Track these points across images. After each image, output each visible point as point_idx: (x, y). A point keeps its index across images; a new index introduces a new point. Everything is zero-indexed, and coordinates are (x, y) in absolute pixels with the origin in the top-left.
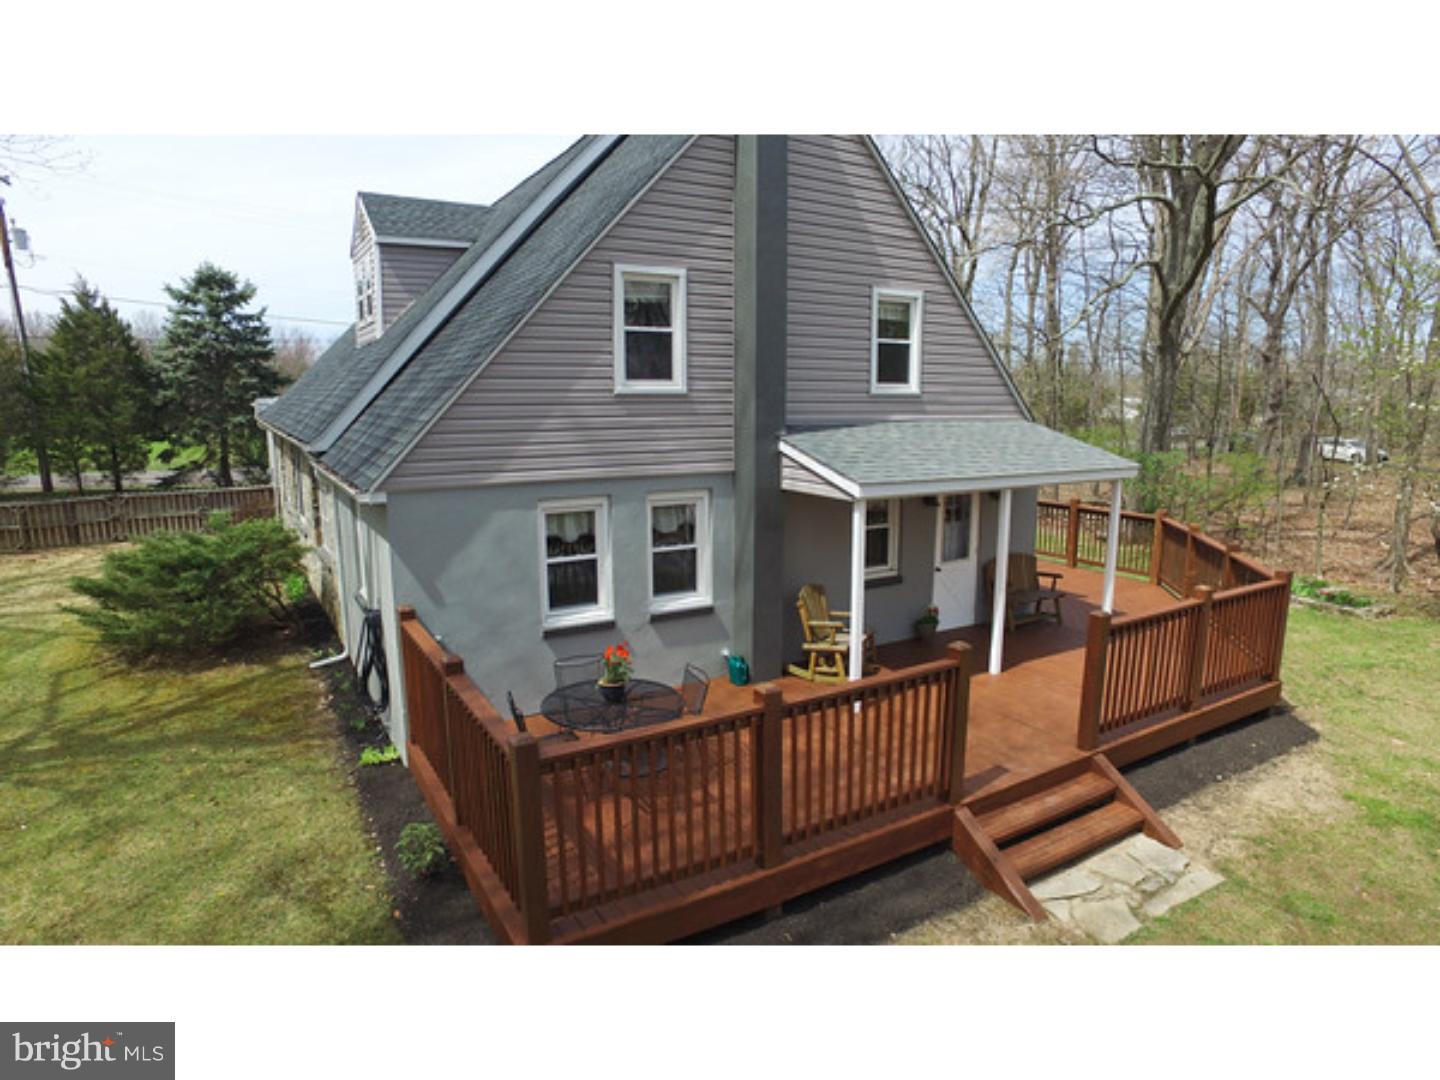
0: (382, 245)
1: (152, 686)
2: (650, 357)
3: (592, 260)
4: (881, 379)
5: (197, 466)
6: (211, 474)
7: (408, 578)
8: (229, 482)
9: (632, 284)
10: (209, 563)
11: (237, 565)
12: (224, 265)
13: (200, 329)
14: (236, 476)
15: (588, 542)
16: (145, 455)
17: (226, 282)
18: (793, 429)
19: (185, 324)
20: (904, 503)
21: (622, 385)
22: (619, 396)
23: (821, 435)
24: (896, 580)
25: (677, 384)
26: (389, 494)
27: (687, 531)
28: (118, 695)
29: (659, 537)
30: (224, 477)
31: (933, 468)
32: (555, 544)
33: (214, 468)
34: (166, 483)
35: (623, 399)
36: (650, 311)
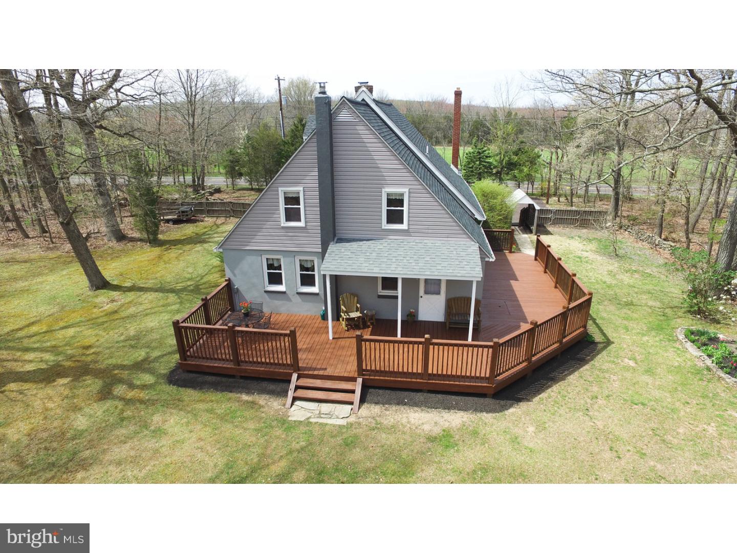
2: (292, 215)
4: (388, 222)
9: (285, 193)
15: (279, 268)
22: (282, 227)
23: (361, 243)
25: (301, 224)
26: (223, 249)
29: (302, 269)
32: (269, 267)
36: (292, 200)
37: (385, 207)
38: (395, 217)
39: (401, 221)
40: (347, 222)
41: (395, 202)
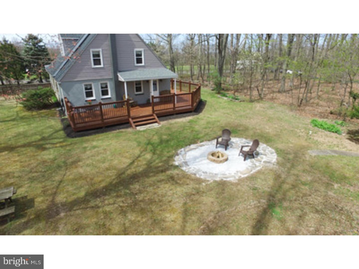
0: (63, 40)
1: (32, 112)
2: (97, 62)
3: (87, 49)
4: (136, 63)
5: (35, 79)
6: (38, 81)
7: (65, 94)
8: (42, 82)
9: (93, 52)
10: (39, 94)
11: (43, 95)
12: (35, 34)
13: (31, 49)
14: (44, 81)
15: (91, 88)
16: (24, 77)
17: (36, 38)
18: (120, 71)
19: (28, 48)
20: (144, 81)
21: (93, 66)
24: (142, 94)
25: (102, 66)
26: (61, 82)
27: (106, 87)
28: (28, 114)
29: (102, 88)
30: (41, 81)
31: (139, 77)
32: (86, 89)
33: (39, 79)
34: (29, 83)
35: (94, 68)
36: (96, 55)
37: (135, 57)
38: (139, 61)
39: (141, 62)
40: (121, 64)
41: (139, 55)
